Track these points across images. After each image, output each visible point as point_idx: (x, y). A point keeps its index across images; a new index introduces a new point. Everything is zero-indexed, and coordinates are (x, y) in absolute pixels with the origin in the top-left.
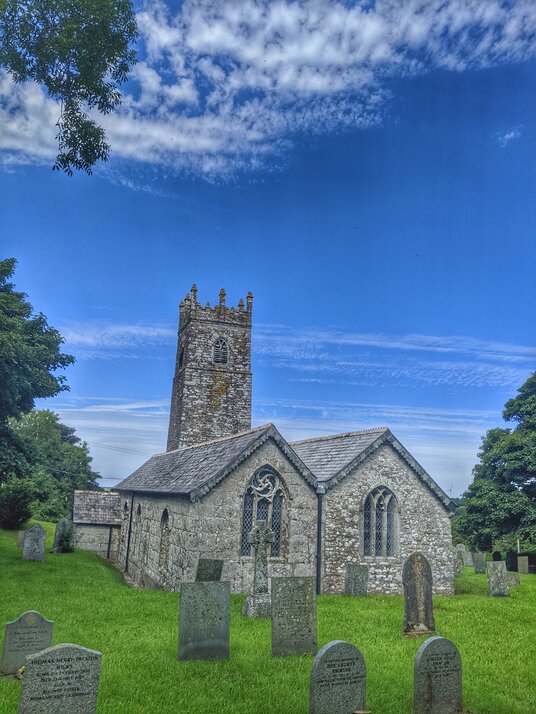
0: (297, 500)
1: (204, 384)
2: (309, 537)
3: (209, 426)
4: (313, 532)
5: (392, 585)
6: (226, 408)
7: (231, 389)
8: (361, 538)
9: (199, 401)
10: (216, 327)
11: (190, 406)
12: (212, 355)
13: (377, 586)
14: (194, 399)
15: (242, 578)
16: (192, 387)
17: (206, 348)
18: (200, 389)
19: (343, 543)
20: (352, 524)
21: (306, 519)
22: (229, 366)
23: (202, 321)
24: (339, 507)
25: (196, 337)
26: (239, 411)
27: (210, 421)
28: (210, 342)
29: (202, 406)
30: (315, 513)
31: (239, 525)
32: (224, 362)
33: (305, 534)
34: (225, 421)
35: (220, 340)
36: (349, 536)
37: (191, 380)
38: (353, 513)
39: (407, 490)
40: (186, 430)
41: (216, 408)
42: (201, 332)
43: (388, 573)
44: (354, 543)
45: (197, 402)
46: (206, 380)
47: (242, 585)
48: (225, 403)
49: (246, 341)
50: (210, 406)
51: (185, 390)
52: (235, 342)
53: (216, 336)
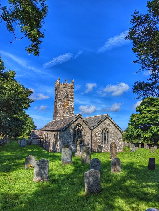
0: (86, 131)
1: (62, 103)
4: (90, 138)
5: (108, 150)
6: (68, 110)
8: (101, 140)
9: (61, 108)
10: (65, 89)
11: (59, 109)
12: (64, 96)
13: (105, 150)
16: (59, 104)
18: (61, 105)
19: (97, 141)
21: (88, 135)
22: (68, 99)
23: (61, 87)
24: (96, 132)
26: (71, 110)
27: (64, 113)
28: (63, 93)
30: (90, 134)
31: (72, 137)
33: (88, 139)
34: (68, 113)
36: (98, 139)
37: (59, 102)
38: (99, 134)
39: (112, 128)
40: (58, 115)
42: (61, 90)
43: (107, 147)
44: (99, 141)
48: (68, 108)
49: (72, 92)
50: (64, 109)
51: (57, 105)
52: (70, 92)
53: (65, 91)
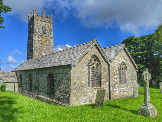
0: (103, 67)
1: (39, 40)
2: (107, 79)
3: (41, 52)
4: (107, 78)
5: (126, 92)
6: (46, 47)
7: (48, 42)
8: (119, 78)
9: (38, 45)
10: (42, 22)
11: (35, 46)
12: (41, 31)
13: (123, 93)
14: (36, 44)
15: (89, 95)
16: (36, 40)
17: (39, 29)
18: (38, 41)
19: (115, 80)
20: (117, 74)
21: (106, 73)
22: (46, 35)
23: (38, 20)
24: (113, 69)
25: (36, 25)
26: (50, 48)
27: (42, 51)
28: (41, 27)
29: (39, 46)
30: (108, 71)
31: (87, 76)
32: (45, 33)
33: (106, 78)
34: (46, 51)
35: (44, 27)
36: (116, 78)
37: (35, 38)
38: (117, 70)
39: (128, 64)
40: (34, 53)
41: (43, 47)
42: (38, 24)
43: (125, 89)
44: (117, 80)
45: (37, 45)
46: (40, 39)
47: (89, 98)
48: (46, 45)
49: (51, 28)
50: (41, 46)
51: (34, 41)
52: (48, 28)
53: (42, 25)
